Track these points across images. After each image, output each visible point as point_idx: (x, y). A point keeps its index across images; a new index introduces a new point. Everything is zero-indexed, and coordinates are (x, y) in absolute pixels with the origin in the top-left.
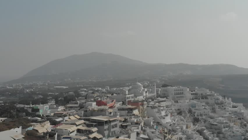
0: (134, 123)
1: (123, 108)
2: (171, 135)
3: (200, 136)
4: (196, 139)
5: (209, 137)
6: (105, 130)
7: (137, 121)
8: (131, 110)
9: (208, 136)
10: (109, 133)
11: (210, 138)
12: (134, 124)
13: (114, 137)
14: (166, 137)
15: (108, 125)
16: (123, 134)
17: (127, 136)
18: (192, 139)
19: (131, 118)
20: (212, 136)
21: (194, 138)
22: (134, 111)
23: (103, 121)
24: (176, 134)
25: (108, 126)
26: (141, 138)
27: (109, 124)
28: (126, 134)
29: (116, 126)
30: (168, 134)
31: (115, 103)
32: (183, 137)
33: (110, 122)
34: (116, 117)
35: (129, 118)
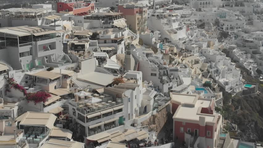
0: (111, 41)
1: (97, 16)
2: (183, 57)
3: (227, 58)
4: (219, 62)
5: (239, 59)
6: (22, 55)
7: (116, 37)
8: (111, 18)
9: (239, 57)
10: (33, 60)
11: (241, 59)
12: (108, 43)
13: (43, 68)
14: (174, 59)
15: (31, 44)
16: (68, 62)
17: (74, 65)
18: (214, 62)
19: (107, 32)
20: (245, 57)
21: (217, 61)
22: (114, 21)
23: (16, 36)
24: (191, 55)
25: (30, 46)
26: (105, 68)
27: (34, 43)
28: (73, 62)
29: (52, 46)
30: (178, 56)
31: (93, 8)
32: (201, 60)
33: (36, 38)
34: (54, 30)
35: (102, 32)
